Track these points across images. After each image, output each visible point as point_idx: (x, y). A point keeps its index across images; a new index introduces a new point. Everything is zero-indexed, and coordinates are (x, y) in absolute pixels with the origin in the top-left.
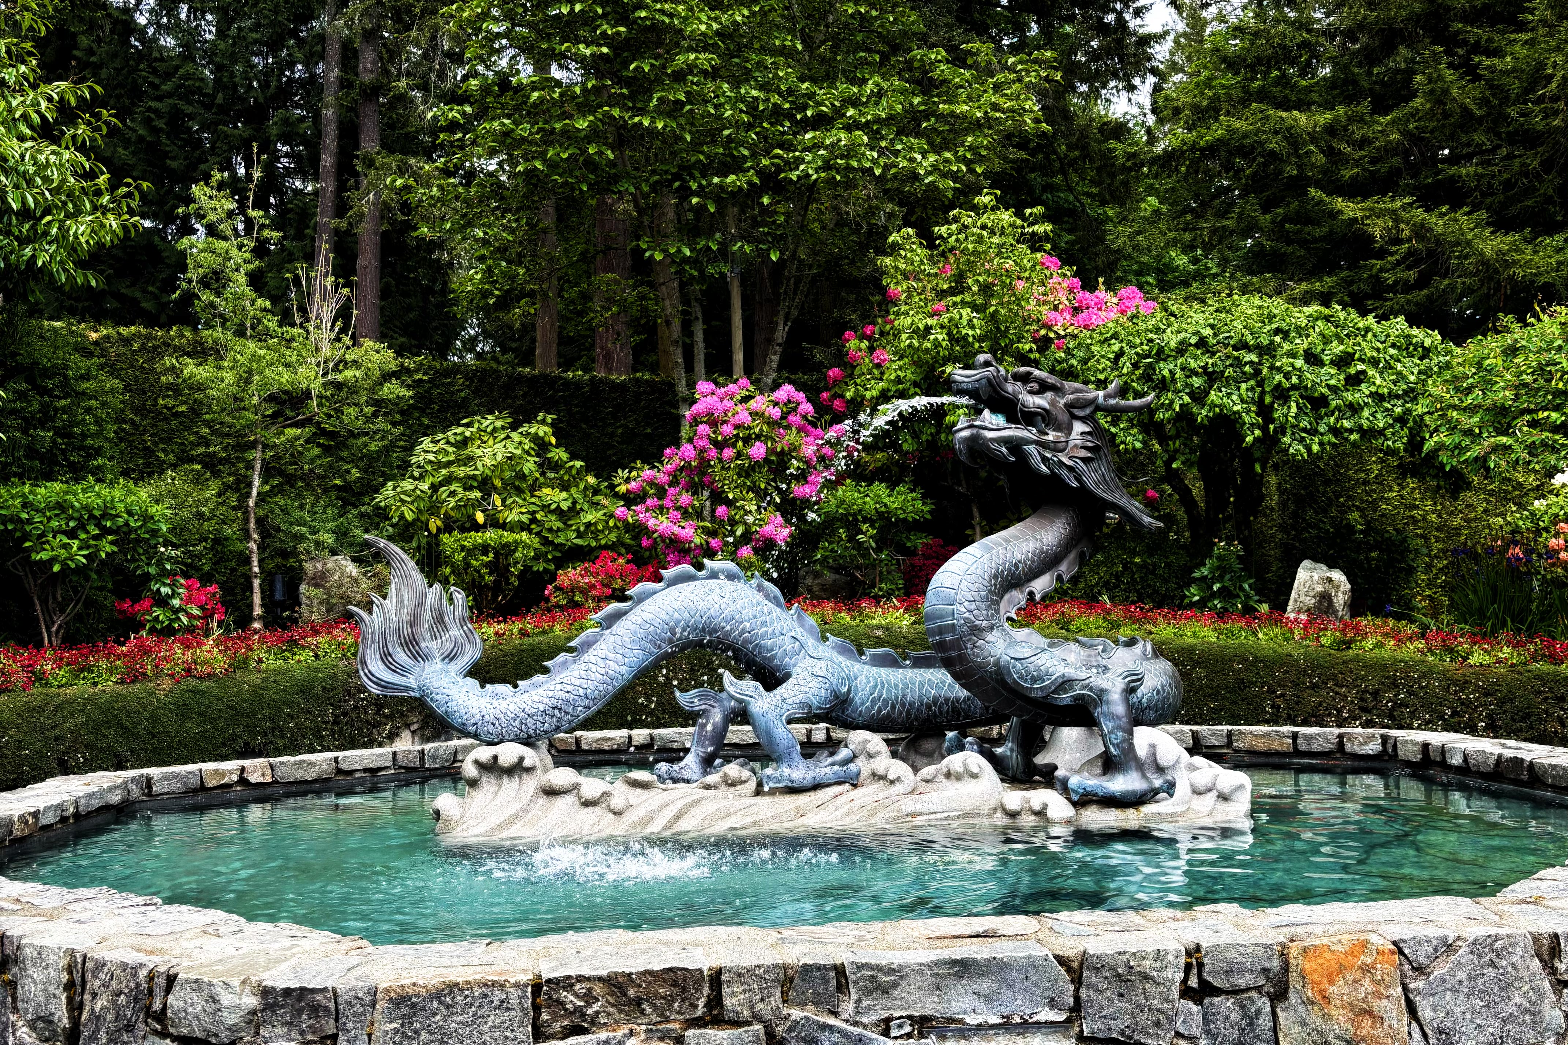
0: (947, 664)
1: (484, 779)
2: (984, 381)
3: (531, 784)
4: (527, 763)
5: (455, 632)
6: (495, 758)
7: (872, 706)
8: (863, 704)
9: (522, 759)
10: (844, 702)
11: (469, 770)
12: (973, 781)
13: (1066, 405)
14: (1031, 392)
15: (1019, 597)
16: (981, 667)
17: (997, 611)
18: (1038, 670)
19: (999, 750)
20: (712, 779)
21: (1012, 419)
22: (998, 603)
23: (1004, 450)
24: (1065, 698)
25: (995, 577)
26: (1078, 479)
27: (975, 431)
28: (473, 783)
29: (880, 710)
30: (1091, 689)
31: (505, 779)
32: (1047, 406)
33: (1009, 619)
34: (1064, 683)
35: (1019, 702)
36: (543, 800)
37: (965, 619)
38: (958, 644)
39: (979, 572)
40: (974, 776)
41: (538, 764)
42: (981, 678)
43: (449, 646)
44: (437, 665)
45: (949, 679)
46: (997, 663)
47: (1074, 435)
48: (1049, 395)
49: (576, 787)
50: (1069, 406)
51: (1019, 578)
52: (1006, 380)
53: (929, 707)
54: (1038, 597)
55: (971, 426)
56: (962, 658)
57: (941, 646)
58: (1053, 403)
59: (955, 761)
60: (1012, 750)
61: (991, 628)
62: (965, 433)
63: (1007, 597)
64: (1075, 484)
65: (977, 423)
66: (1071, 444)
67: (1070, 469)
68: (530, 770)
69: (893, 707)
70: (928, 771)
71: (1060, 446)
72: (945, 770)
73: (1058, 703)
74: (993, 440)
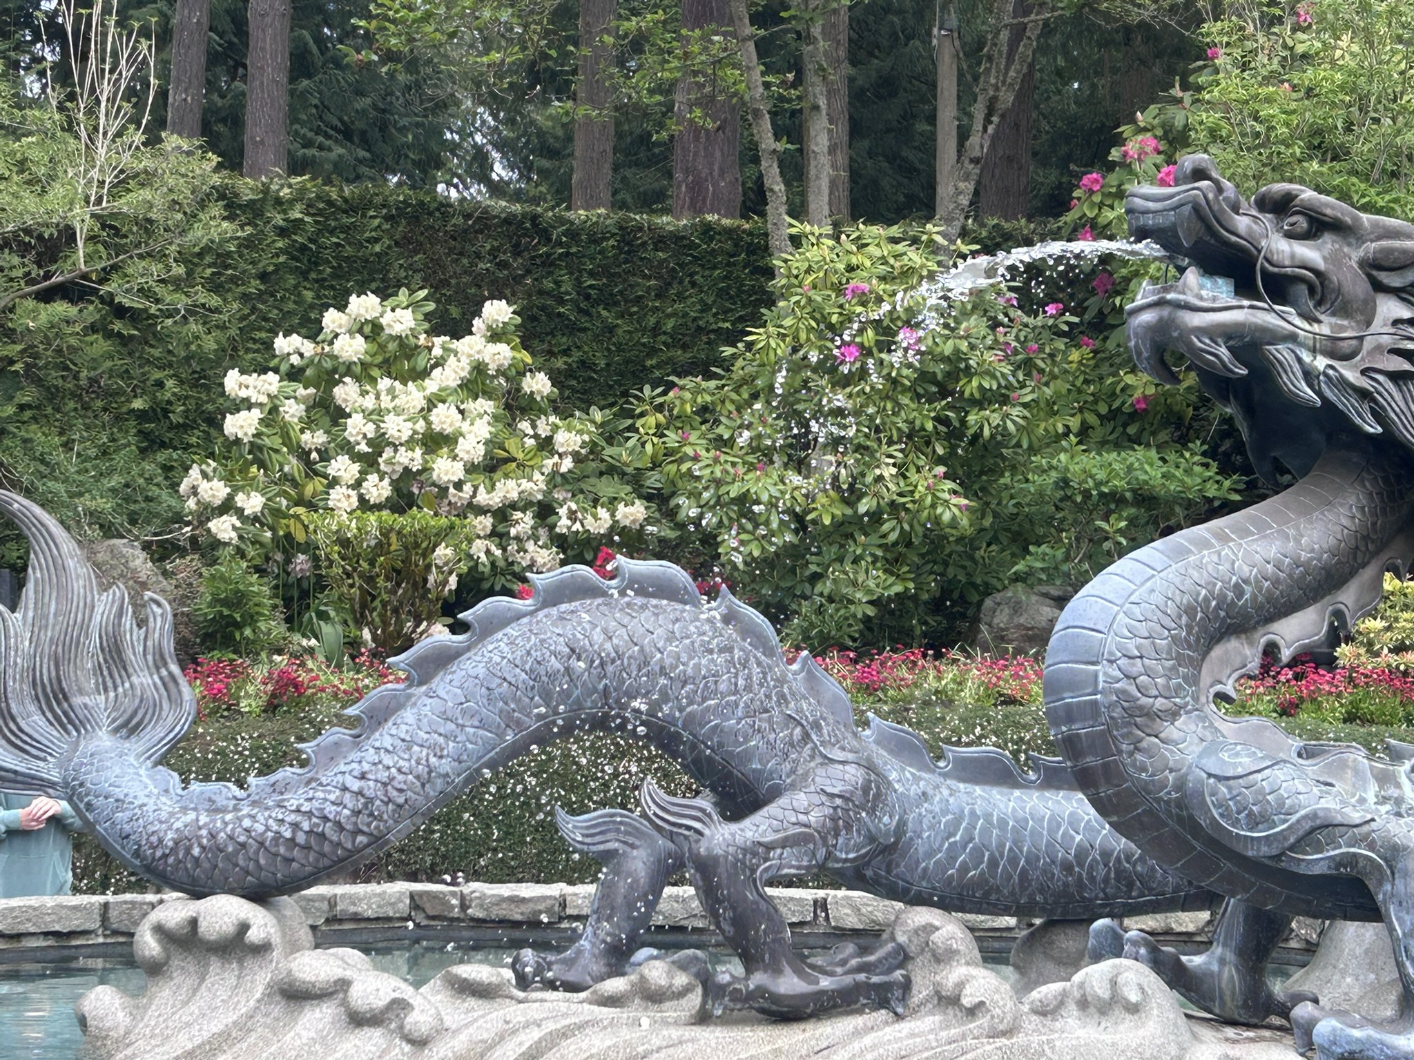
0: (1084, 781)
1: (175, 962)
2: (1187, 209)
3: (261, 978)
4: (254, 935)
5: (144, 680)
6: (194, 922)
7: (952, 858)
8: (930, 854)
9: (244, 927)
10: (889, 849)
11: (148, 944)
12: (1129, 1021)
13: (1363, 263)
14: (1290, 235)
15: (1247, 653)
16: (1146, 789)
17: (1194, 680)
18: (1261, 800)
19: (1195, 961)
20: (615, 985)
21: (1244, 287)
22: (1197, 665)
23: (1223, 352)
24: (1316, 861)
25: (1190, 611)
26: (1379, 416)
27: (1165, 312)
28: (155, 969)
29: (964, 869)
30: (1371, 847)
31: (215, 964)
32: (1321, 265)
33: (1222, 697)
34: (1313, 830)
35: (1227, 865)
36: (277, 1009)
37: (1118, 692)
38: (1103, 742)
39: (1157, 598)
40: (1133, 1009)
41: (276, 939)
42: (1150, 812)
43: (129, 705)
44: (103, 740)
45: (1088, 812)
46: (1180, 786)
47: (1377, 325)
48: (1329, 242)
49: (343, 985)
50: (1372, 266)
51: (1246, 617)
52: (1236, 209)
53: (1067, 867)
54: (1286, 654)
55: (1160, 303)
56: (1111, 772)
57: (1070, 746)
58: (1331, 259)
59: (1095, 976)
60: (1222, 962)
61: (1174, 715)
62: (1147, 317)
63: (1217, 652)
64: (1373, 428)
65: (1171, 296)
66: (1368, 344)
67: (1364, 394)
68: (262, 949)
69: (993, 863)
70: (1048, 991)
71: (1346, 346)
72: (1077, 994)
73: (1302, 870)
74: (1201, 331)
